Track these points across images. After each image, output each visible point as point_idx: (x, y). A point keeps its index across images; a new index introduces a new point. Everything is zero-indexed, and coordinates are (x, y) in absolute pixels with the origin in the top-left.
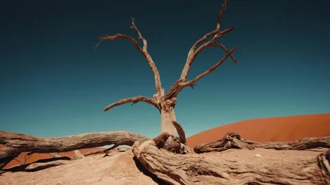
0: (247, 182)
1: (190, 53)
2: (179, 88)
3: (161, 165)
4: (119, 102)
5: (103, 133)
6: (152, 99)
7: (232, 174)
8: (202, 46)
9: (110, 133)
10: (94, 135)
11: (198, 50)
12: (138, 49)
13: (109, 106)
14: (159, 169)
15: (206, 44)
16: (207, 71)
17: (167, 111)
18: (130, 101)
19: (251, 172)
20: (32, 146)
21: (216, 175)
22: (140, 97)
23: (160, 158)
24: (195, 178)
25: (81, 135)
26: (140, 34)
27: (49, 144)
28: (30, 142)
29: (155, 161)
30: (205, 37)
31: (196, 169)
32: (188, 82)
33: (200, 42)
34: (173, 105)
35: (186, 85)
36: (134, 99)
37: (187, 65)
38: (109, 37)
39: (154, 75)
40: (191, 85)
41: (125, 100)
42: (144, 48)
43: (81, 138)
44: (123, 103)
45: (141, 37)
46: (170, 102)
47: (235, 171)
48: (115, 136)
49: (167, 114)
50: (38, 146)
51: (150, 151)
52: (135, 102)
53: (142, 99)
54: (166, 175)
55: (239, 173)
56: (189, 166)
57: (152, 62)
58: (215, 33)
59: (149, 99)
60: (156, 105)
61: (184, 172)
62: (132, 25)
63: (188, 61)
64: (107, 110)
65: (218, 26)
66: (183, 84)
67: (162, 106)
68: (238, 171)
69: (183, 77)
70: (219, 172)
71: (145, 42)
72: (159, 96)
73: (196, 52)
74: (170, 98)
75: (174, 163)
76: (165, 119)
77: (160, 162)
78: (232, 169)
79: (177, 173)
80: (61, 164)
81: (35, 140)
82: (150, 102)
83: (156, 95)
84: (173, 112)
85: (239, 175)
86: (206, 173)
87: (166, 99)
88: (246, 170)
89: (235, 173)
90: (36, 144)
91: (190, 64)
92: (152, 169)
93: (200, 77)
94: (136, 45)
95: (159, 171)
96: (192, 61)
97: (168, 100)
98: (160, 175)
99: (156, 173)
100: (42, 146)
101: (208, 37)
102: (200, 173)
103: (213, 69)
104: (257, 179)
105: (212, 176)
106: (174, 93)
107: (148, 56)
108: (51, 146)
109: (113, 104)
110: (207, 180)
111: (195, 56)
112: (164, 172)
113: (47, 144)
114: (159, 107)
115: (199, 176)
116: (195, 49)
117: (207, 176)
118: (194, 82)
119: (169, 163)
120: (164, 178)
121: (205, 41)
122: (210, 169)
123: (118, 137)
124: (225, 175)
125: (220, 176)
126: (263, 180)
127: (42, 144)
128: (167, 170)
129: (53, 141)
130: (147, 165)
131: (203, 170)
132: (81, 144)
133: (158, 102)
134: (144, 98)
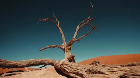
0: (119, 75)
1: (77, 28)
2: (73, 42)
3: (72, 70)
4: (46, 47)
5: (39, 59)
6: (61, 46)
7: (110, 73)
8: (82, 25)
9: (43, 59)
10: (35, 60)
11: (81, 26)
12: (56, 25)
13: (42, 49)
14: (71, 71)
15: (84, 24)
16: (85, 35)
17: (67, 52)
18: (51, 47)
19: (120, 71)
20: (5, 65)
21: (102, 73)
22: (56, 45)
23: (71, 66)
24: (90, 75)
25: (29, 60)
26: (56, 19)
27: (14, 64)
28: (4, 63)
29: (69, 68)
30: (84, 21)
31: (91, 71)
32: (77, 40)
33: (82, 23)
34: (70, 49)
35: (76, 41)
36: (53, 46)
37: (76, 32)
38: (44, 20)
39: (62, 36)
40: (78, 41)
41: (49, 46)
42: (58, 25)
43: (29, 61)
44: (48, 48)
45: (57, 20)
46: (69, 47)
47: (111, 71)
48: (45, 61)
49: (67, 53)
50: (8, 65)
51: (66, 63)
52: (54, 47)
53: (56, 46)
54: (75, 75)
55: (114, 72)
56: (87, 69)
57: (61, 31)
58: (88, 20)
59: (59, 46)
60: (62, 49)
61: (85, 72)
62: (53, 15)
63: (77, 31)
64: (41, 50)
65: (89, 17)
66: (74, 40)
67: (65, 49)
68: (113, 71)
69: (74, 37)
70: (103, 71)
71: (59, 23)
72: (64, 45)
73: (80, 27)
74: (69, 46)
75: (79, 68)
76: (66, 55)
77: (72, 68)
78: (110, 70)
79: (81, 73)
80: (19, 73)
81: (7, 62)
82: (60, 48)
83: (63, 45)
84: (70, 52)
85: (114, 73)
86: (96, 73)
87: (67, 46)
88: (118, 70)
89: (111, 72)
90: (7, 64)
91: (77, 32)
92: (67, 72)
93: (82, 38)
94: (55, 23)
95: (71, 73)
96: (78, 31)
97: (68, 47)
98: (72, 75)
99: (70, 74)
100: (10, 65)
101: (85, 21)
102: (93, 73)
103: (87, 34)
104: (125, 74)
105: (99, 74)
106: (70, 44)
107: (60, 28)
108: (14, 65)
109: (44, 48)
110: (97, 76)
111: (80, 29)
112: (74, 73)
113: (13, 64)
114: (64, 50)
115: (92, 74)
116: (80, 26)
117: (97, 74)
118: (79, 39)
119: (77, 68)
120: (74, 76)
121: (83, 23)
122: (98, 70)
123: (47, 61)
124: (107, 73)
125: (104, 74)
126: (128, 74)
127: (10, 64)
128: (76, 72)
129: (15, 62)
130: (64, 70)
131: (95, 71)
132: (29, 64)
133: (64, 47)
134: (57, 46)
